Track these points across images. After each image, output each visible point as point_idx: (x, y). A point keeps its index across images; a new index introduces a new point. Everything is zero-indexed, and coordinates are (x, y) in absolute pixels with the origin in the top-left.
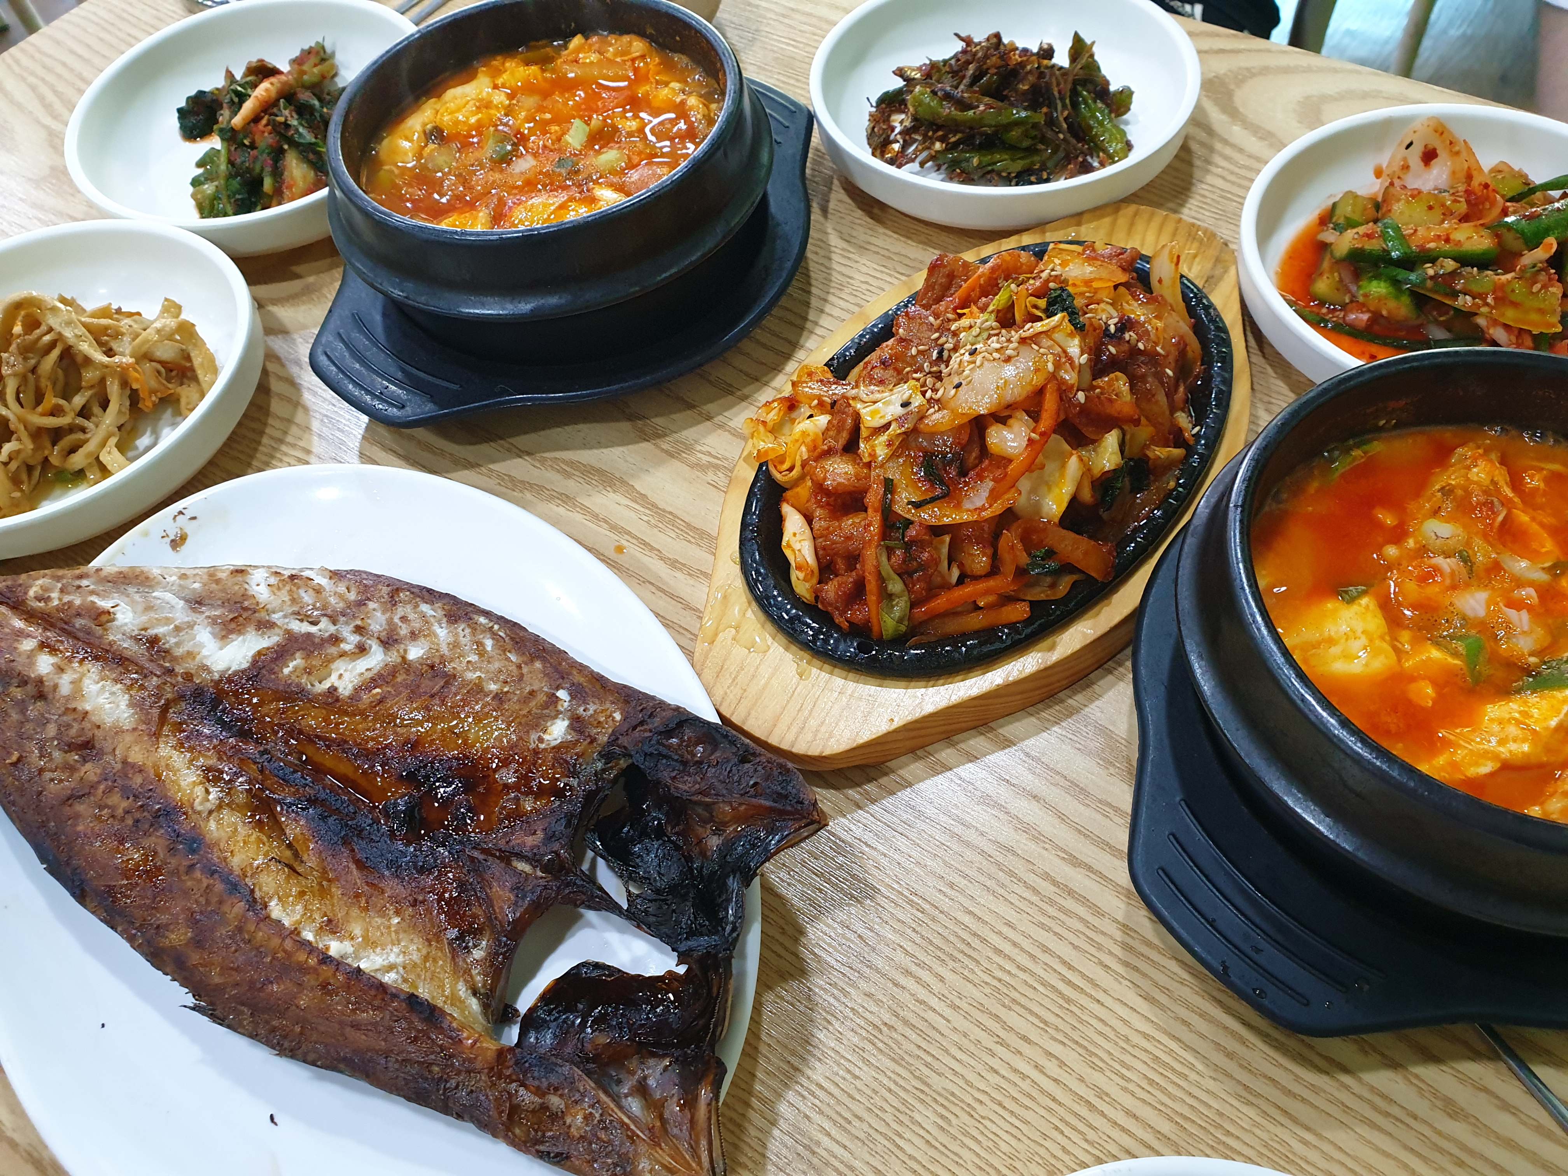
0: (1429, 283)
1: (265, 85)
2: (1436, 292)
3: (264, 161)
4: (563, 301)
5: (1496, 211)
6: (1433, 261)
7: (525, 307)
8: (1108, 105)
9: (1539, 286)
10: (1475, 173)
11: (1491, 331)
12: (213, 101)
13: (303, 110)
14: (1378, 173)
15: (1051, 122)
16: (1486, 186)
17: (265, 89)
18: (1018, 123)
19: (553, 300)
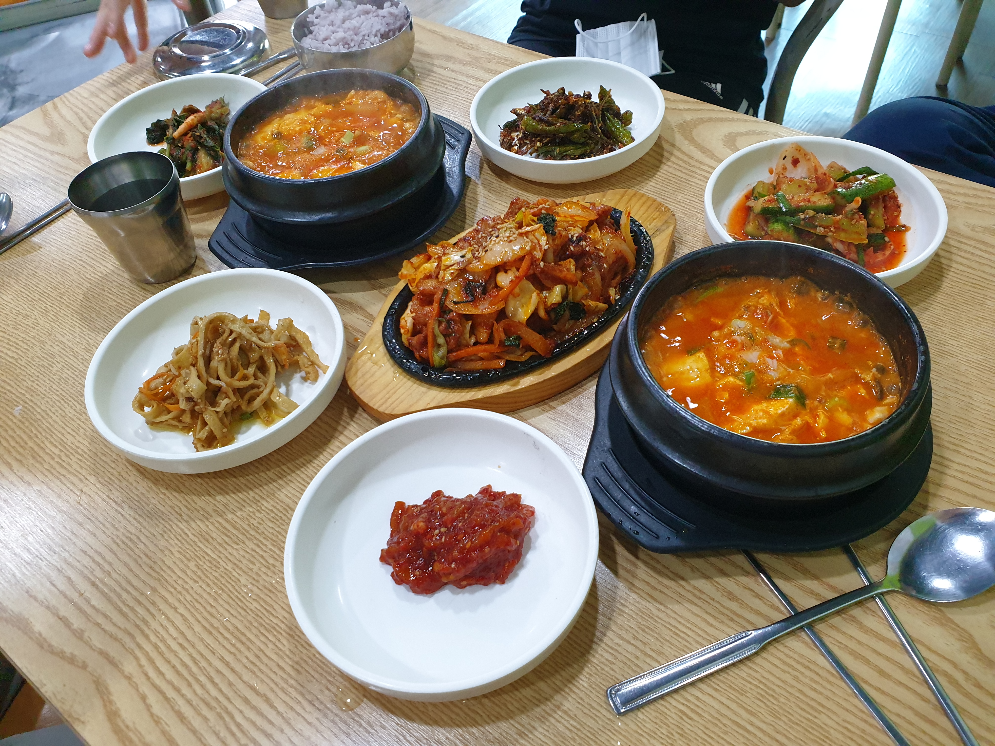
0: (802, 222)
1: (192, 117)
2: (806, 227)
3: (188, 153)
4: (333, 215)
5: (831, 186)
6: (803, 211)
7: (315, 218)
8: (620, 120)
9: (855, 221)
10: (819, 168)
11: (835, 244)
12: (165, 125)
13: (210, 130)
14: (771, 172)
15: (593, 129)
16: (825, 174)
17: (191, 119)
18: (577, 130)
19: (329, 215)
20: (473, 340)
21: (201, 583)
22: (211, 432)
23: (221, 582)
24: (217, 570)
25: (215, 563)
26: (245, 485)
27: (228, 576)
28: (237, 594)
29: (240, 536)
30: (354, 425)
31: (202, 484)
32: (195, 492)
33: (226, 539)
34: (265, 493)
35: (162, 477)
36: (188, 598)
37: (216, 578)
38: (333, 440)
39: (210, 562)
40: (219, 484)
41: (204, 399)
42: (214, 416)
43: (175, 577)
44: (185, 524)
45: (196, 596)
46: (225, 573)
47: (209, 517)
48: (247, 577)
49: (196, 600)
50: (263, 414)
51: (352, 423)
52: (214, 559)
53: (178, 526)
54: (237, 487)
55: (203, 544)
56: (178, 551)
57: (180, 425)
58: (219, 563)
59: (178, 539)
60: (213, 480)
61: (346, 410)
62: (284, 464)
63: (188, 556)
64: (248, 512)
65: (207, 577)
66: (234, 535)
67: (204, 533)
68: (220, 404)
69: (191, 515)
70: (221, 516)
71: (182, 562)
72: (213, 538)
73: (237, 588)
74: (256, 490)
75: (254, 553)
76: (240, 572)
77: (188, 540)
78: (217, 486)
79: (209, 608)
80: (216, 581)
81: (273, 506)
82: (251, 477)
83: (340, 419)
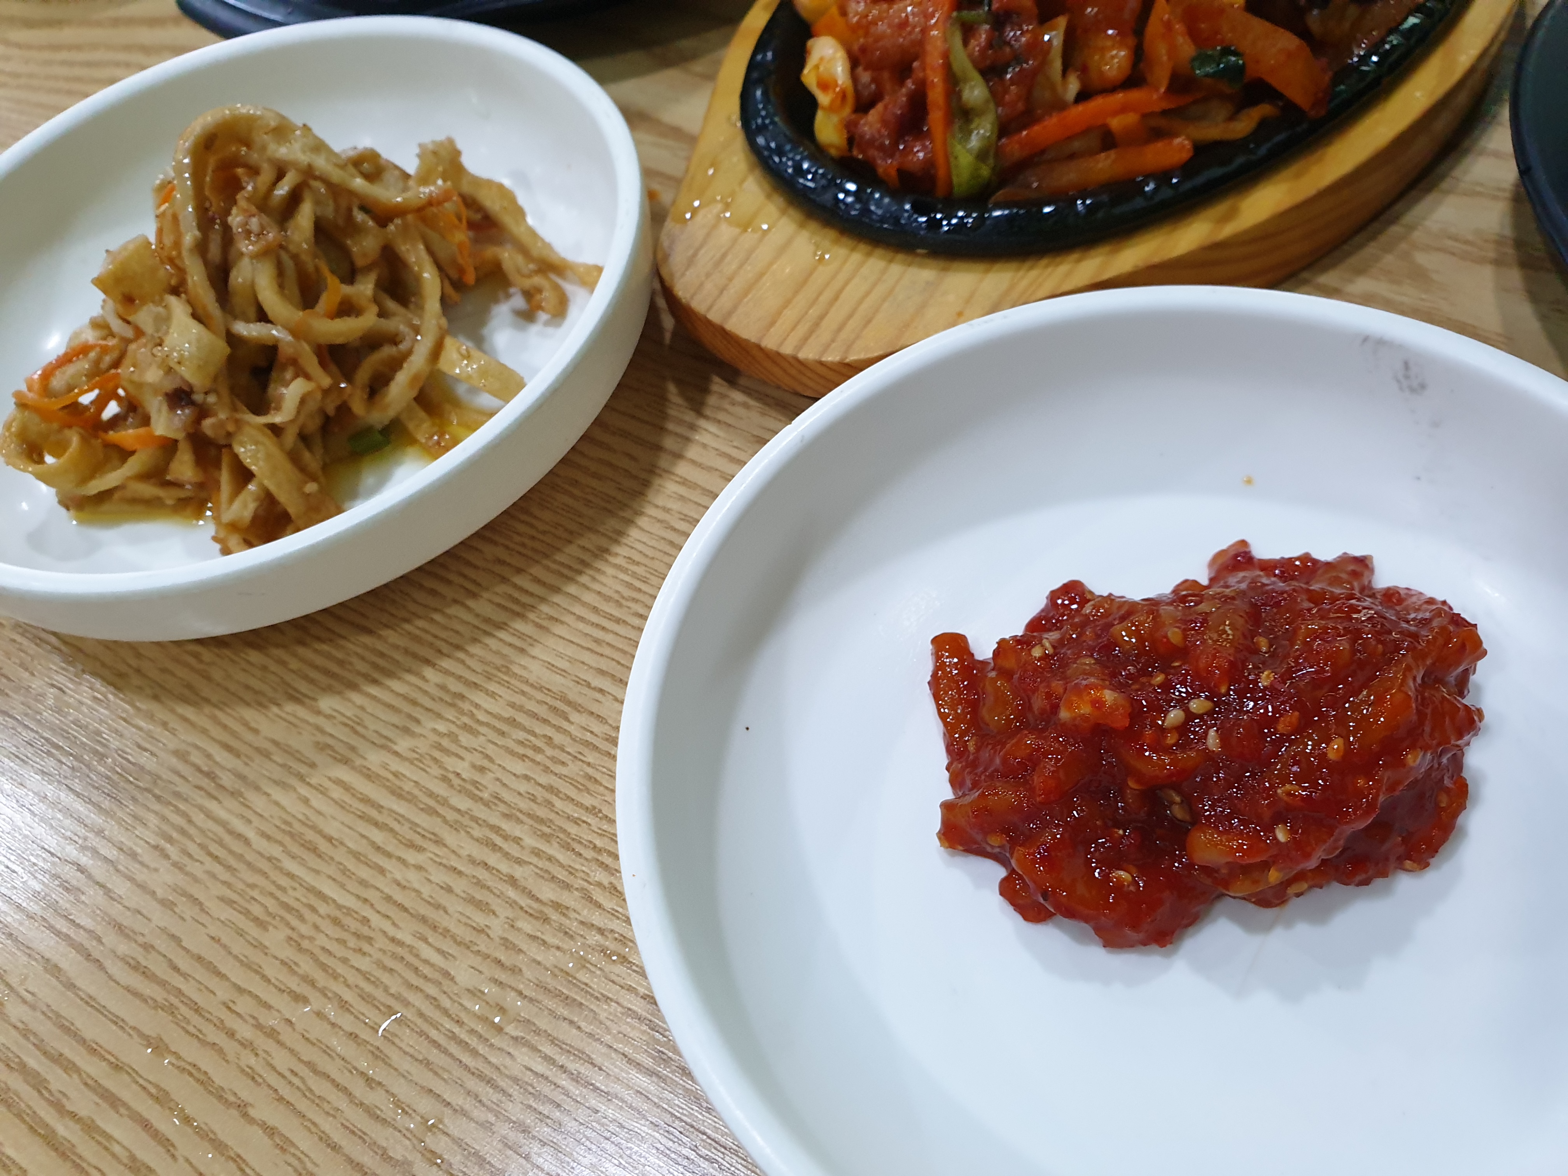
20: (1073, 86)
21: (317, 1001)
22: (268, 499)
23: (386, 989)
24: (366, 947)
25: (354, 925)
26: (406, 651)
27: (408, 965)
28: (448, 1024)
29: (423, 820)
30: (712, 428)
31: (264, 668)
32: (248, 696)
33: (378, 836)
34: (478, 667)
35: (133, 662)
36: (281, 1060)
37: (366, 976)
38: (657, 481)
39: (336, 922)
40: (319, 661)
41: (225, 392)
42: (268, 442)
43: (223, 993)
44: (231, 803)
45: (308, 1053)
46: (394, 956)
47: (303, 769)
48: (476, 961)
49: (309, 1065)
50: (422, 427)
51: (702, 423)
52: (349, 912)
53: (209, 815)
54: (381, 662)
55: (303, 863)
56: (222, 899)
57: (169, 496)
58: (365, 921)
59: (216, 858)
60: (301, 650)
61: (672, 388)
62: (519, 571)
63: (256, 910)
64: (434, 738)
65: (335, 976)
66: (400, 818)
67: (297, 826)
68: (281, 398)
69: (245, 771)
70: (346, 761)
71: (241, 933)
72: (330, 839)
73: (446, 1003)
74: (446, 663)
75: (482, 874)
76: (447, 946)
77: (250, 857)
78: (316, 668)
79: (359, 1089)
80: (368, 988)
81: (512, 705)
82: (421, 623)
83: (665, 416)
